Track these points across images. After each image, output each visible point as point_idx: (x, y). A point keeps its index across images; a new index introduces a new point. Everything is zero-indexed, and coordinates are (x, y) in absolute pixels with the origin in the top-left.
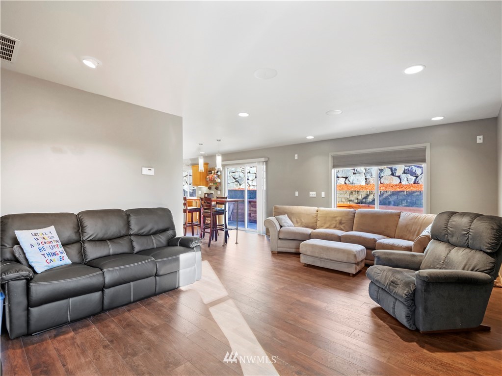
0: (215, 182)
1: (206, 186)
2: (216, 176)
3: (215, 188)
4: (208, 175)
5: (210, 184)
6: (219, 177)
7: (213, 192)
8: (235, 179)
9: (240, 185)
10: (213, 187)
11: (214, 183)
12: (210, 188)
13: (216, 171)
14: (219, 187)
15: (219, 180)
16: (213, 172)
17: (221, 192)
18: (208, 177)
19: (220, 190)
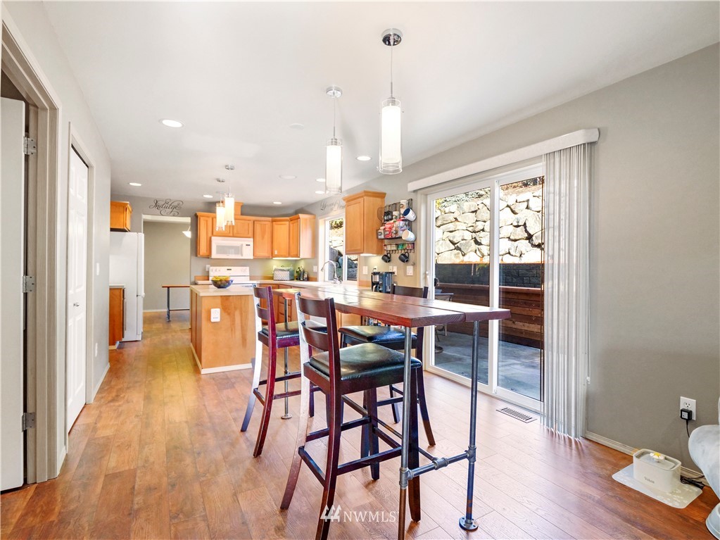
0: (399, 242)
1: (378, 253)
2: (402, 223)
3: (400, 258)
4: (383, 224)
5: (389, 248)
6: (410, 225)
7: (395, 270)
8: (453, 243)
9: (463, 255)
10: (396, 257)
11: (397, 245)
12: (387, 259)
13: (402, 211)
14: (411, 255)
15: (409, 236)
16: (395, 213)
17: (414, 270)
18: (382, 228)
19: (414, 264)
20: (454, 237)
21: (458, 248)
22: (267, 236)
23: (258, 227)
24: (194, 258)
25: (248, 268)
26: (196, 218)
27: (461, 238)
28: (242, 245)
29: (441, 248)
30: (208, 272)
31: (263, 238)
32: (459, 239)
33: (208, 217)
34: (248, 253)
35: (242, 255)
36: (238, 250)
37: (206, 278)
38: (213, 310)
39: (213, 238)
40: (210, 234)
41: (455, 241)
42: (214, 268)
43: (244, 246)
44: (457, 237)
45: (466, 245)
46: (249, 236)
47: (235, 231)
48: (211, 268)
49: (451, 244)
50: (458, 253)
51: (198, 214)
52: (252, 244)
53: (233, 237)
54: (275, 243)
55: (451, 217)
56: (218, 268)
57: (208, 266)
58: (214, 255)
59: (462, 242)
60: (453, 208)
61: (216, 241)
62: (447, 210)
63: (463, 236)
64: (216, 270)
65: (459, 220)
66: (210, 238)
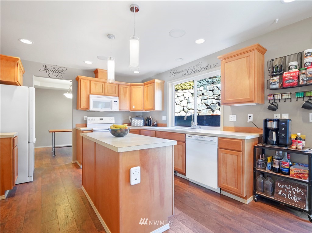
1: (262, 103)
20: (207, 102)
21: (210, 108)
22: (128, 96)
23: (122, 89)
24: (75, 111)
25: (114, 118)
26: (77, 81)
27: (211, 103)
28: (111, 101)
29: (201, 108)
30: (86, 121)
31: (125, 97)
32: (210, 103)
33: (87, 80)
34: (115, 108)
35: (111, 109)
36: (108, 105)
37: (85, 125)
38: (132, 169)
39: (91, 96)
40: (88, 93)
41: (208, 104)
42: (91, 118)
43: (113, 102)
44: (209, 102)
45: (215, 106)
46: (115, 95)
47: (106, 91)
48: (88, 118)
49: (206, 106)
50: (210, 111)
51: (80, 77)
52: (118, 100)
53: (105, 95)
54: (133, 101)
55: (200, 93)
56: (94, 118)
57: (85, 117)
58: (92, 108)
59: (212, 105)
60: (202, 88)
61: (93, 98)
62: (198, 89)
63: (212, 102)
64: (92, 120)
65: (205, 94)
66: (89, 96)
